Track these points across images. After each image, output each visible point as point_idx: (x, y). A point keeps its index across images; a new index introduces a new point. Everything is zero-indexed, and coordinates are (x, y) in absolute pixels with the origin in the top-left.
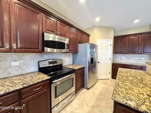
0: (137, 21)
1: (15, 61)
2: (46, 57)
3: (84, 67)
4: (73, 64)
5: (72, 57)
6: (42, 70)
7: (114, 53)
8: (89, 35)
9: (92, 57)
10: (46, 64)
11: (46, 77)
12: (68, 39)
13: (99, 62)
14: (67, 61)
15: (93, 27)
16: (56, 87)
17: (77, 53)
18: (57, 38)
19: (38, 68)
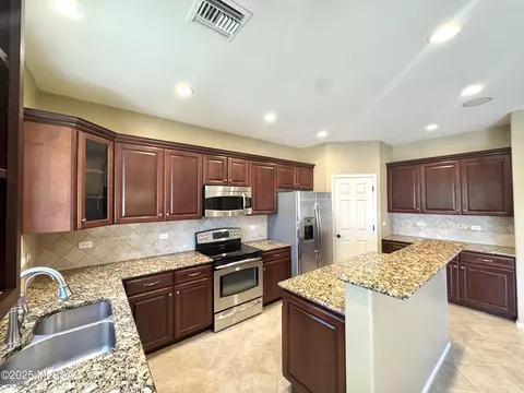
0: (432, 127)
1: (164, 232)
2: (208, 224)
3: (289, 247)
4: (268, 239)
5: (266, 224)
6: (202, 249)
7: (389, 211)
8: (311, 167)
9: (309, 224)
10: (208, 238)
11: (207, 259)
12: (249, 189)
13: (339, 236)
14: (252, 231)
15: (321, 146)
16: (222, 278)
17: (276, 213)
18: (232, 191)
19: (194, 244)
